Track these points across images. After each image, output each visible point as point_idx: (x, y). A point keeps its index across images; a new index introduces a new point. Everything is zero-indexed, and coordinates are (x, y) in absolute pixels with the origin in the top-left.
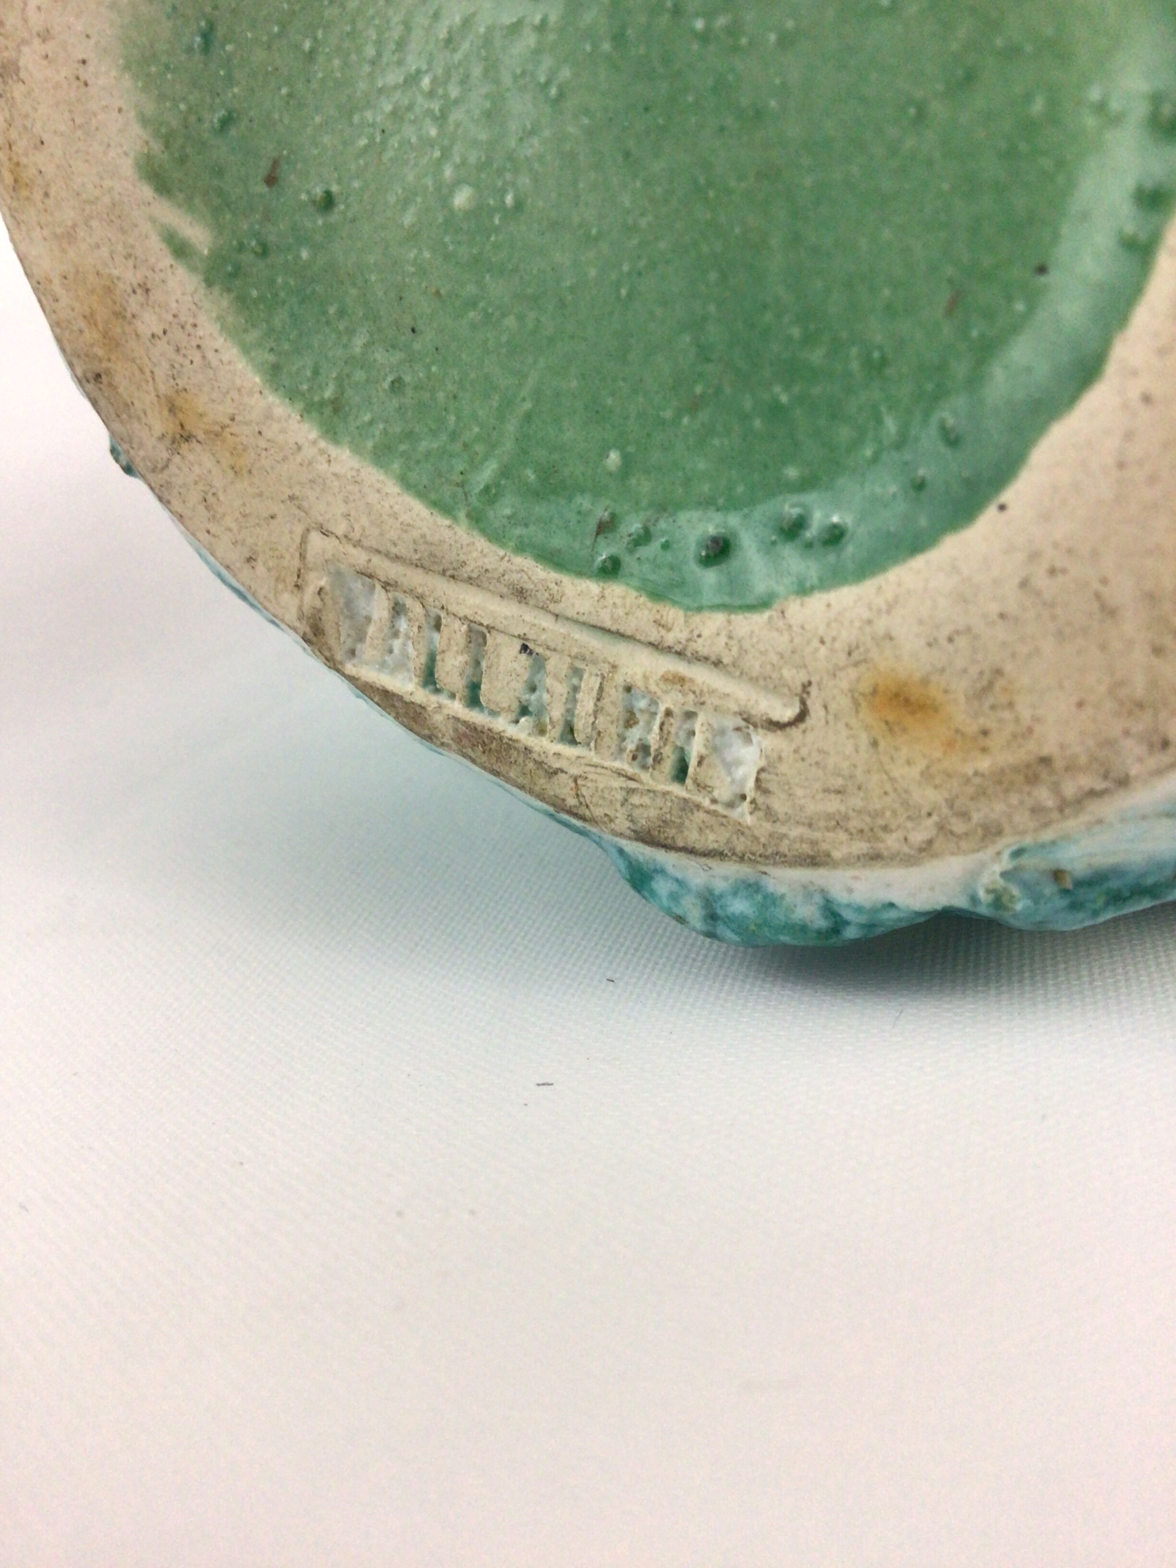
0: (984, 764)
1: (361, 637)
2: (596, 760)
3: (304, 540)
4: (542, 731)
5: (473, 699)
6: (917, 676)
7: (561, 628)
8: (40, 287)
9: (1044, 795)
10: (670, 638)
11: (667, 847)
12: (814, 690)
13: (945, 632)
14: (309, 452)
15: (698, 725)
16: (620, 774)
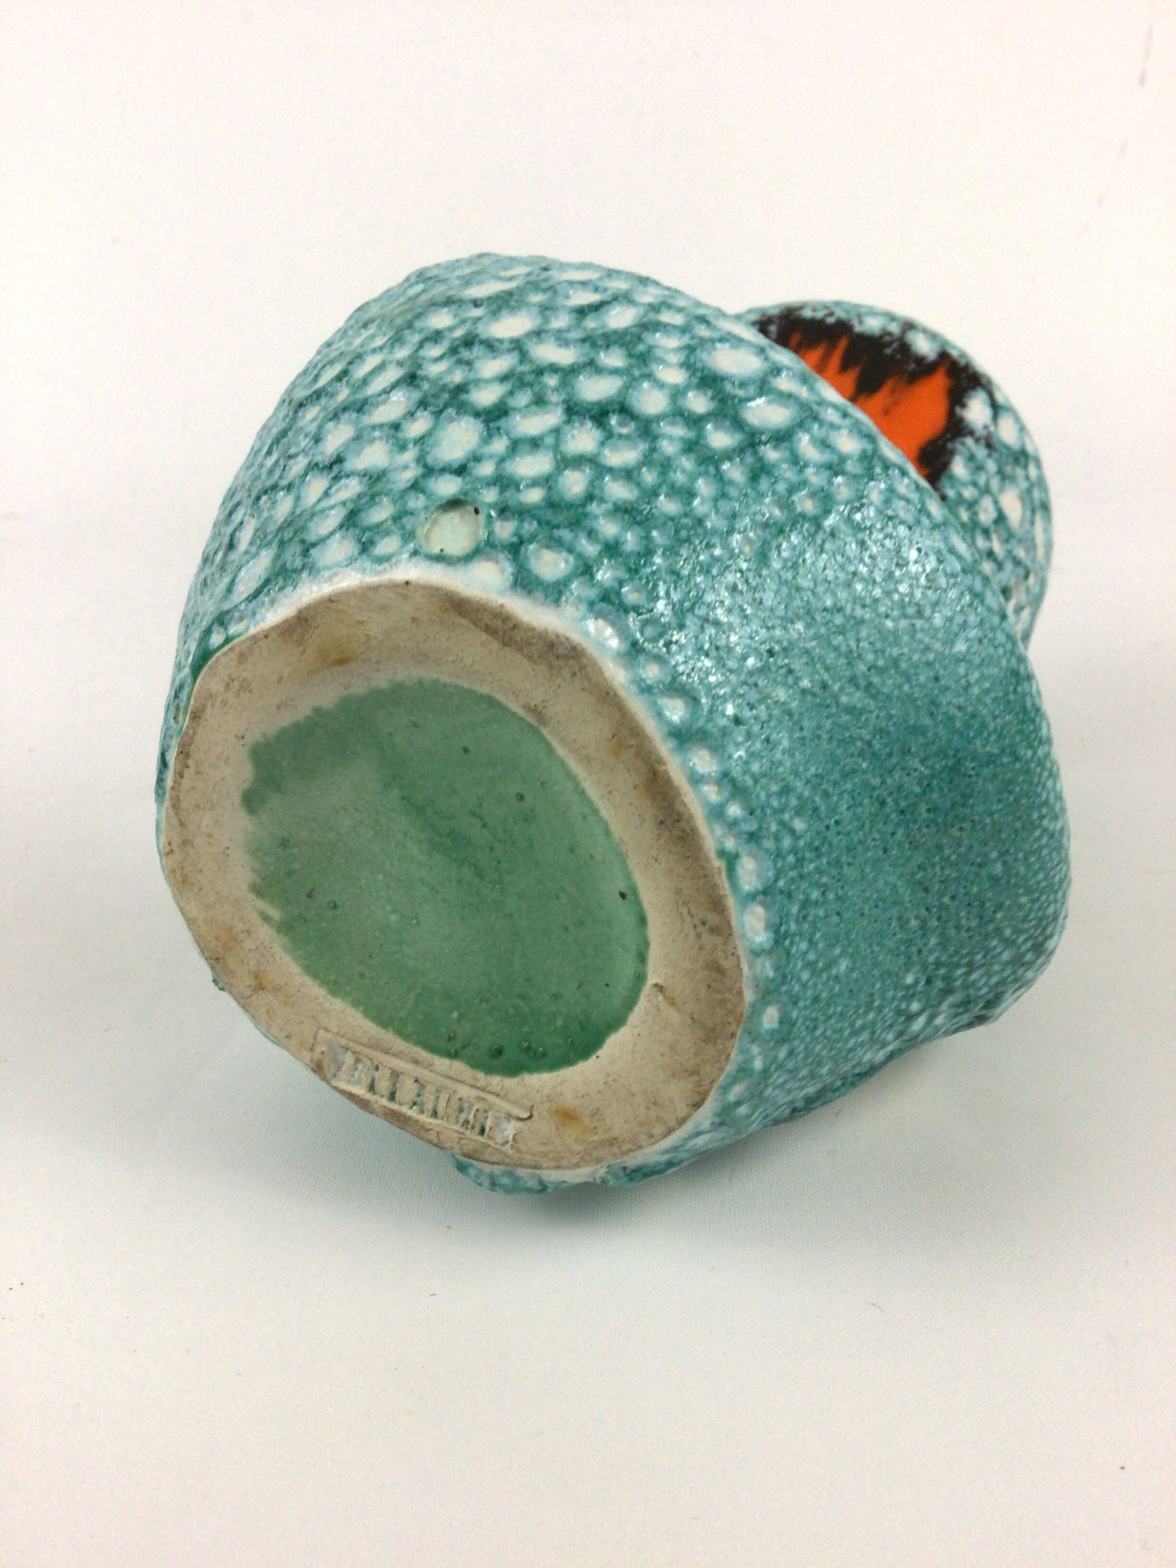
0: (596, 1138)
1: (339, 1068)
2: (447, 1125)
3: (316, 1033)
4: (422, 1112)
5: (392, 1097)
6: (572, 1108)
7: (432, 1075)
8: (191, 922)
9: (615, 1149)
10: (479, 1084)
11: (476, 1160)
12: (535, 1108)
13: (580, 1095)
14: (321, 1000)
15: (490, 1114)
16: (457, 1132)
